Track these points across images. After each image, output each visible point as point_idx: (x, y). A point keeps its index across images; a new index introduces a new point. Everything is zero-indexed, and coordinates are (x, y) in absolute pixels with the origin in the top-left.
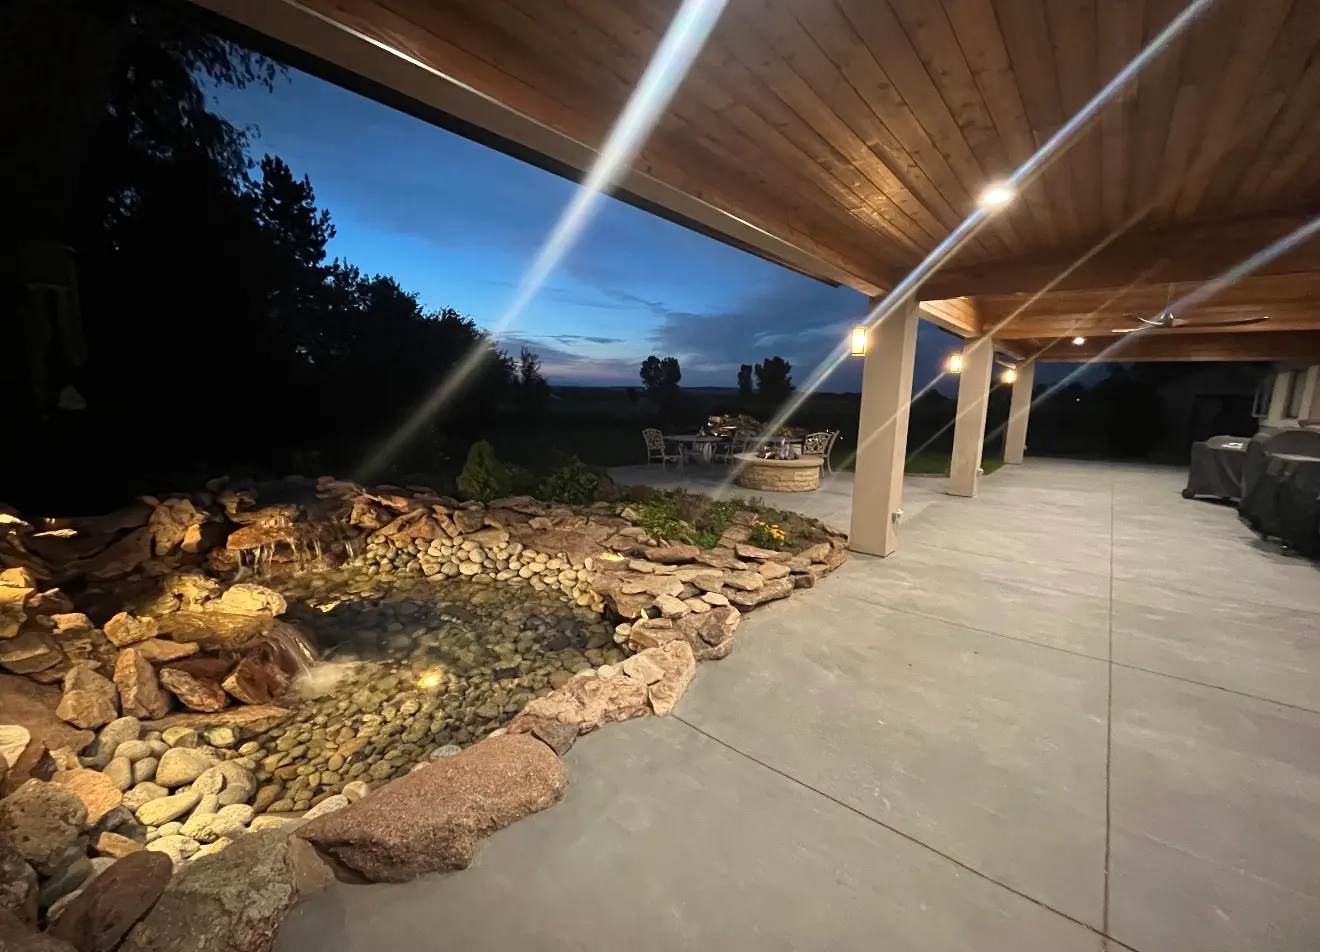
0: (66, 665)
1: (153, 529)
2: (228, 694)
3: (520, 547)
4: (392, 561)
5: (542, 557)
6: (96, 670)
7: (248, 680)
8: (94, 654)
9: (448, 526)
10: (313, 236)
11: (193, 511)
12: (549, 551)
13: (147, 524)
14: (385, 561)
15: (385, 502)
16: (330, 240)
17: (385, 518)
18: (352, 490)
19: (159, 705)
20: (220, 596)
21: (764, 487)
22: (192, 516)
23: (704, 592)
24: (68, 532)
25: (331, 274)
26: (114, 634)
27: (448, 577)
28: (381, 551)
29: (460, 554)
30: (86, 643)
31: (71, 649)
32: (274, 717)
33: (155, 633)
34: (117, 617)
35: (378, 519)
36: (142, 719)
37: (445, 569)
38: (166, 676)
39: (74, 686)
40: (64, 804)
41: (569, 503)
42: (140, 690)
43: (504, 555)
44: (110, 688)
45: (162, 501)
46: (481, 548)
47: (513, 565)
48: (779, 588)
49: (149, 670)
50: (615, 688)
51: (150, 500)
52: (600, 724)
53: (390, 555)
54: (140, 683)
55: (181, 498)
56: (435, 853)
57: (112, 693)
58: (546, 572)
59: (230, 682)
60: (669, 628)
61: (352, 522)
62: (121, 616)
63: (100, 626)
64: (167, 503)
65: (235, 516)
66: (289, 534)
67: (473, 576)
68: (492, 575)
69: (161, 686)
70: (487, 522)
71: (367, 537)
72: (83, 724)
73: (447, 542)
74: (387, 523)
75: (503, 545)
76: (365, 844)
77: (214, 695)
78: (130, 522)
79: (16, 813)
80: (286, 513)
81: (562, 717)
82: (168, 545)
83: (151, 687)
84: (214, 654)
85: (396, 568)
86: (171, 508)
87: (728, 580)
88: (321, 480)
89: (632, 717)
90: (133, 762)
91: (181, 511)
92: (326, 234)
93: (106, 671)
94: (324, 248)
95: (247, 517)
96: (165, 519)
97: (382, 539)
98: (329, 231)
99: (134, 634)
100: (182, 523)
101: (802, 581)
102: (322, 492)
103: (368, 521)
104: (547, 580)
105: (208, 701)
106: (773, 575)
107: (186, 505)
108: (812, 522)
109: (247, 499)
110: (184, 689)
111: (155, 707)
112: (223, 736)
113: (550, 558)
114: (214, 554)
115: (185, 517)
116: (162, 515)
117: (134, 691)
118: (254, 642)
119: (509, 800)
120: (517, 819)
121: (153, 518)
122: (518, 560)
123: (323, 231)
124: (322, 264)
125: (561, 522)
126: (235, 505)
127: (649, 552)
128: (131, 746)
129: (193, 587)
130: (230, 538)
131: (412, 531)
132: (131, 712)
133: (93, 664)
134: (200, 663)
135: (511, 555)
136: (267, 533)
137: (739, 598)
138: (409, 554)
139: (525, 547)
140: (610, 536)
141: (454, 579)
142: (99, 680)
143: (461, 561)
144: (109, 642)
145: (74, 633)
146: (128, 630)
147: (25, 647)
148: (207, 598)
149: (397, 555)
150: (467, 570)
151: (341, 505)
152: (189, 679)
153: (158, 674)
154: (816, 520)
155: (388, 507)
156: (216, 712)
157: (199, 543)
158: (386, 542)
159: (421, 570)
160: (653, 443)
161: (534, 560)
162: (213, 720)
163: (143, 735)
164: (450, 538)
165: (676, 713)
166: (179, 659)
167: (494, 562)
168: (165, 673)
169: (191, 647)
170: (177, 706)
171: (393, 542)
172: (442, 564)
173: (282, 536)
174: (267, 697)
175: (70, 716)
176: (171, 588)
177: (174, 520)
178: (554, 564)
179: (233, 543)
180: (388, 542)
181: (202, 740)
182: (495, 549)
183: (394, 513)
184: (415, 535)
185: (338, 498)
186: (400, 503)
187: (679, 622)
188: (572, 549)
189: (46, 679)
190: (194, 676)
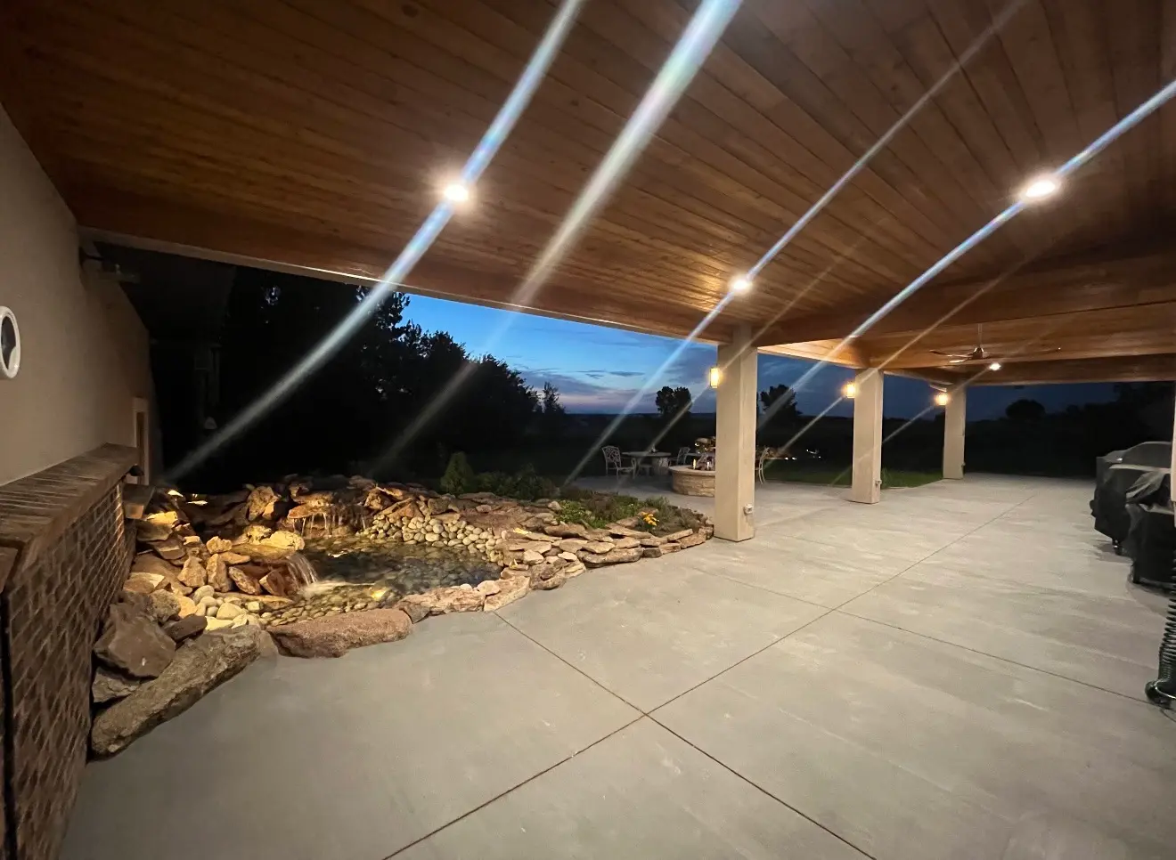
0: (186, 557)
1: (249, 504)
2: (262, 587)
3: (464, 523)
4: (386, 531)
5: (477, 530)
6: (200, 563)
7: (274, 582)
8: (200, 555)
9: (424, 509)
10: (394, 306)
11: (273, 494)
12: (483, 527)
13: (246, 501)
14: (381, 531)
15: (388, 493)
16: (406, 308)
17: (386, 503)
18: (370, 484)
19: (225, 585)
20: (269, 537)
21: (690, 493)
22: (271, 497)
23: (562, 551)
24: (203, 503)
25: (405, 332)
26: (211, 546)
27: (418, 542)
28: (381, 525)
29: (427, 528)
30: (197, 550)
31: (190, 551)
32: (283, 602)
33: (230, 548)
34: (214, 538)
35: (382, 503)
36: (216, 590)
37: (416, 538)
38: (232, 571)
39: (188, 566)
40: (173, 601)
41: (518, 498)
42: (217, 575)
43: (454, 529)
44: (204, 572)
45: (256, 487)
46: (442, 524)
47: (460, 536)
48: (625, 554)
49: (224, 566)
50: (464, 594)
51: (249, 486)
52: (447, 612)
53: (385, 527)
54: (218, 571)
55: (267, 486)
56: (326, 647)
57: (204, 575)
58: (479, 541)
59: (263, 580)
60: (525, 570)
61: (366, 505)
62: (216, 538)
63: (205, 542)
64: (258, 489)
65: (295, 498)
66: (324, 511)
67: (432, 542)
68: (445, 542)
69: (228, 576)
70: (450, 507)
71: (374, 515)
72: (188, 584)
73: (421, 520)
74: (388, 507)
75: (455, 522)
76: (293, 636)
77: (254, 586)
78: (236, 499)
79: (155, 598)
80: (326, 498)
81: (423, 604)
82: (256, 514)
83: (223, 575)
84: (258, 564)
85: (388, 536)
86: (260, 492)
87: (586, 547)
88: (354, 478)
89: (468, 610)
90: (207, 608)
91: (265, 494)
92: (403, 304)
93: (203, 564)
94: (401, 314)
95: (302, 499)
96: (257, 500)
97: (382, 517)
98: (405, 302)
99: (220, 547)
100: (265, 501)
101: (648, 552)
102: (351, 486)
103: (376, 505)
104: (478, 546)
105: (250, 587)
106: (624, 546)
107: (269, 490)
108: (699, 517)
109: (304, 488)
110: (239, 579)
111: (224, 584)
112: (254, 606)
113: (483, 531)
114: (281, 521)
115: (267, 498)
116: (255, 497)
117: (214, 574)
118: (280, 561)
119: (372, 633)
120: (374, 643)
121: (250, 497)
122: (463, 532)
123: (401, 302)
124: (398, 326)
125: (500, 509)
126: (296, 491)
127: (548, 529)
128: (209, 599)
129: (258, 531)
130: (290, 511)
131: (401, 511)
132: (211, 584)
133: (198, 559)
134: (249, 567)
135: (459, 529)
136: (311, 509)
137: (589, 558)
138: (397, 527)
139: (468, 524)
140: (528, 518)
141: (422, 544)
142: (199, 567)
143: (427, 532)
144: (208, 551)
145: (193, 545)
146: (217, 546)
147: (169, 545)
148: (263, 538)
149: (390, 527)
150: (429, 538)
151: (361, 493)
152: (242, 573)
153: (228, 570)
154: (702, 515)
155: (391, 496)
156: (253, 594)
157: (272, 514)
158: (384, 519)
159: (402, 538)
160: (612, 458)
161: (472, 532)
162: (251, 597)
163: (215, 597)
164: (424, 517)
165: (498, 612)
166: (239, 564)
167: (448, 533)
168: (231, 569)
169: (246, 558)
170: (235, 588)
171: (388, 519)
172: (415, 534)
173: (320, 512)
174: (283, 594)
175: (183, 579)
176: (246, 532)
177: (261, 499)
178: (484, 535)
179: (291, 515)
180: (386, 518)
181: (243, 606)
182: (450, 525)
183: (393, 500)
184: (403, 514)
185: (361, 489)
186: (398, 494)
187: (534, 567)
188: (498, 526)
189: (176, 563)
190: (245, 573)
